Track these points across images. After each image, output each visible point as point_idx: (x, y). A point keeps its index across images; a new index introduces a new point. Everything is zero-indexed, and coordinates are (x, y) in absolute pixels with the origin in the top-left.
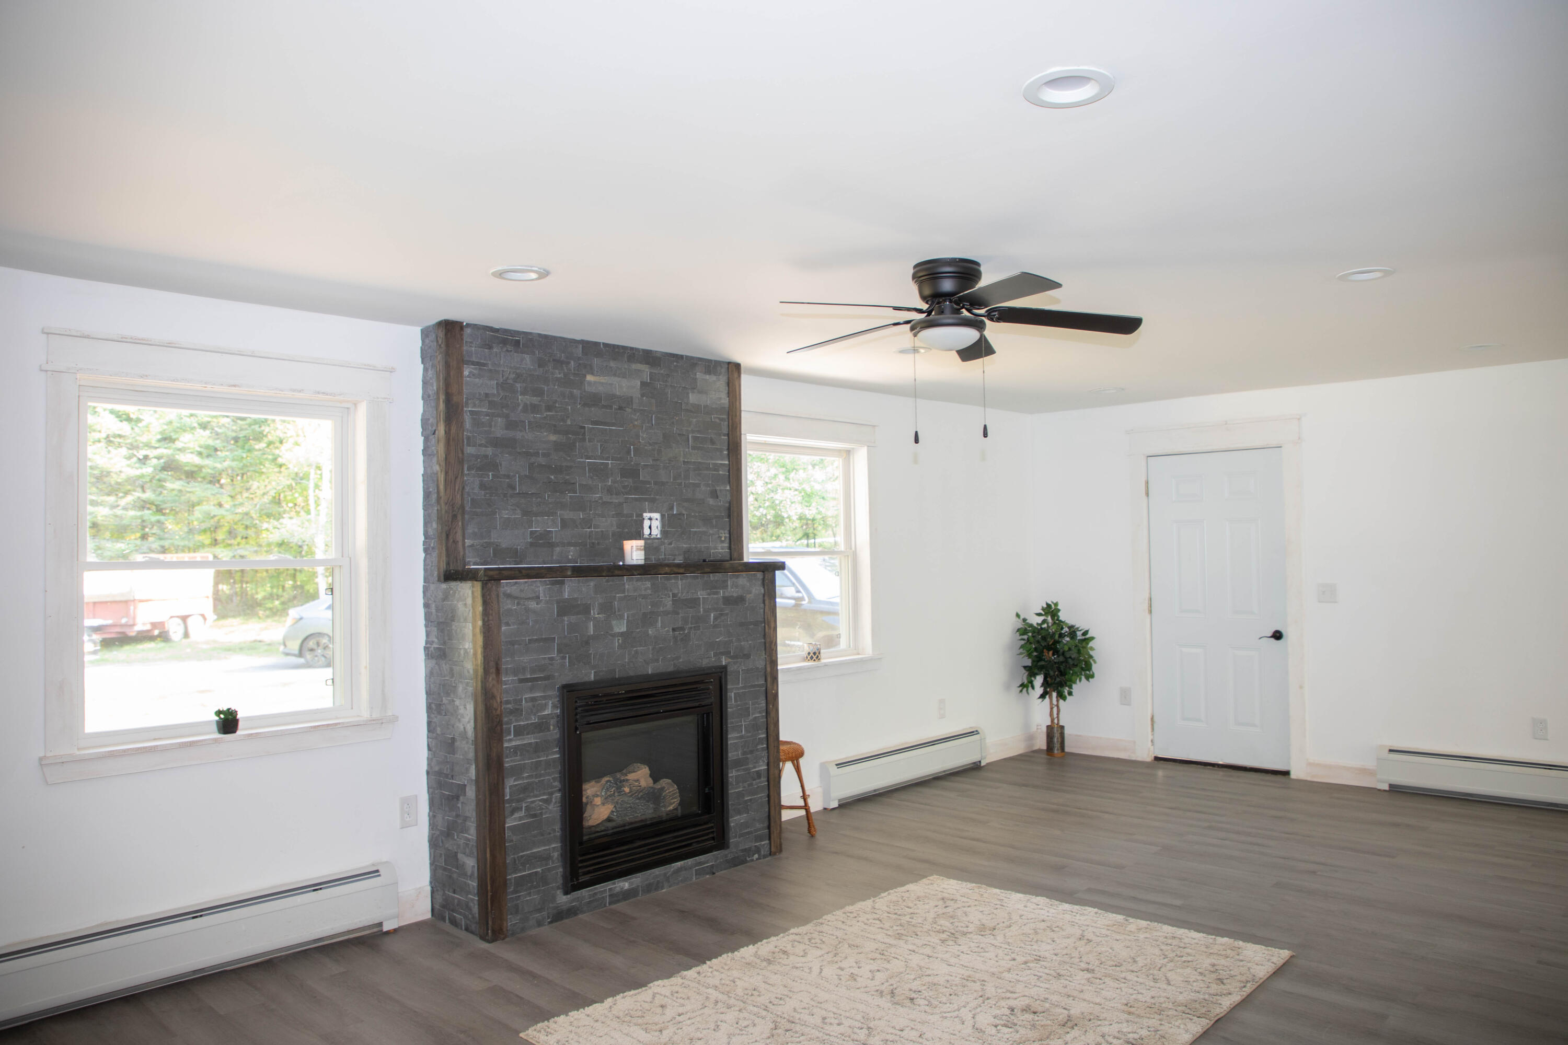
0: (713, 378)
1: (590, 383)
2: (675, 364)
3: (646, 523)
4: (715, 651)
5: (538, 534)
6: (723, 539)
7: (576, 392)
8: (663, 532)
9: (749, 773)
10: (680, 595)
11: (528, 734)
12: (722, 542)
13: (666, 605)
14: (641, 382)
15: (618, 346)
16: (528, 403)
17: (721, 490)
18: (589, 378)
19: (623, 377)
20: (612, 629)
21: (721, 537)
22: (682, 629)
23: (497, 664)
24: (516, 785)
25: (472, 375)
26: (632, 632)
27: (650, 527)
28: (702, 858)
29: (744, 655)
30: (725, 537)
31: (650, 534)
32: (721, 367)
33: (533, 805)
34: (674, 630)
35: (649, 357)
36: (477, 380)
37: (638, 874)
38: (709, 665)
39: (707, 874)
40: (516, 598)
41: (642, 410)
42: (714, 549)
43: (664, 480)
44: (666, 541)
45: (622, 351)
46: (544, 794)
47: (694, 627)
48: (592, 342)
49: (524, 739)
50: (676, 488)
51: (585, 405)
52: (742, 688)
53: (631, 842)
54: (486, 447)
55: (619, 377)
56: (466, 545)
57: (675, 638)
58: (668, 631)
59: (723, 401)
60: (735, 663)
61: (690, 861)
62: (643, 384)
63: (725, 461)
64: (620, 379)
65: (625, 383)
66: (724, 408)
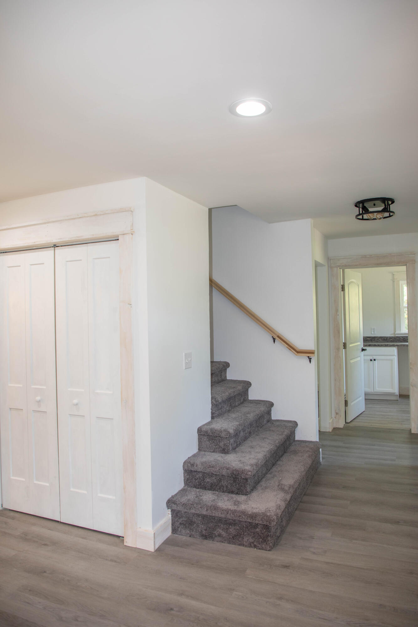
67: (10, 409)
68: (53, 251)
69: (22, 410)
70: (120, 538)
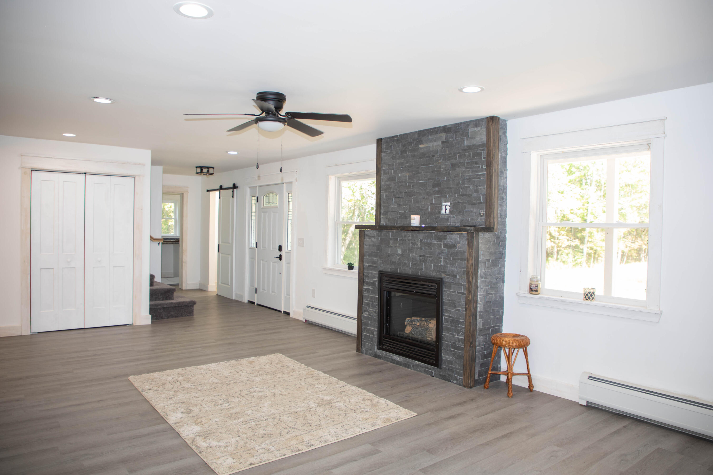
0: (479, 128)
1: (421, 148)
2: (457, 128)
3: (444, 207)
4: (438, 270)
5: (402, 213)
6: (482, 214)
7: (416, 153)
8: (450, 212)
9: (453, 337)
10: (423, 240)
11: (370, 285)
12: (481, 216)
13: (418, 245)
14: (442, 142)
15: (432, 129)
16: (400, 162)
17: (480, 189)
18: (421, 146)
19: (434, 142)
20: (398, 252)
21: (481, 214)
22: (424, 256)
23: (362, 258)
24: (366, 302)
25: (384, 156)
26: (404, 255)
27: (446, 209)
28: (429, 366)
29: (454, 275)
30: (483, 214)
31: (446, 212)
32: (482, 122)
33: (370, 311)
34: (420, 256)
35: (446, 129)
36: (385, 158)
37: (403, 357)
38: (436, 276)
39: (430, 375)
40: (369, 236)
41: (442, 155)
42: (476, 220)
43: (452, 186)
44: (451, 216)
45: (433, 130)
46: (374, 309)
47: (429, 256)
48: (422, 130)
49: (369, 287)
50: (457, 190)
51: (420, 158)
52: (452, 292)
53: (402, 343)
54: (387, 182)
55: (433, 142)
56: (381, 217)
57: (420, 260)
58: (418, 256)
59: (483, 140)
60: (448, 278)
61: (422, 364)
62: (443, 142)
63: (484, 172)
64: (433, 143)
65: (435, 144)
66: (484, 143)
67: (41, 269)
68: (84, 176)
69: (53, 268)
70: (127, 325)
